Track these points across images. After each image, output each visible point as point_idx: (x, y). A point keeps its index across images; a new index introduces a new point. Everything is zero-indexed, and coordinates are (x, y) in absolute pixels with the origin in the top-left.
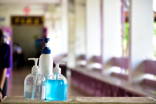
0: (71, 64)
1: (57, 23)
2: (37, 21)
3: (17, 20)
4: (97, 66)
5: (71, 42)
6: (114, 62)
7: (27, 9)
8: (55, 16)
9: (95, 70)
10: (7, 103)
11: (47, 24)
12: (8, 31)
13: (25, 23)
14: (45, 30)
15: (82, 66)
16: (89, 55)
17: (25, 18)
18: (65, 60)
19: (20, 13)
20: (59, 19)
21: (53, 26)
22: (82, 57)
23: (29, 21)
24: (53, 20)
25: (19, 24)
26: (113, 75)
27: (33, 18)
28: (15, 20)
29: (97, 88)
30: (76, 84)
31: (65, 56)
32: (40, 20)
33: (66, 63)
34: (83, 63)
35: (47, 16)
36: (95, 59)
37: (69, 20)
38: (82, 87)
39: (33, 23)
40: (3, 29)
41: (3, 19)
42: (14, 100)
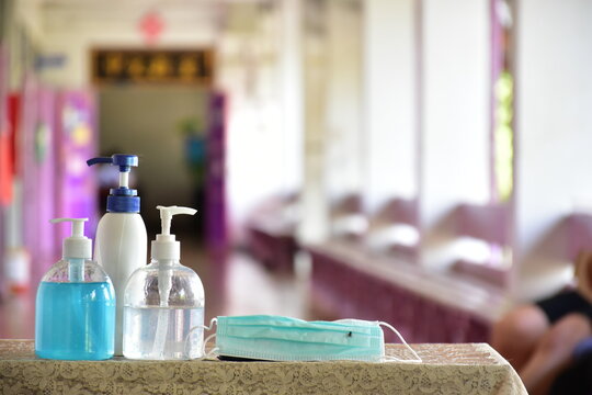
0: (313, 230)
1: (265, 75)
2: (188, 68)
3: (114, 65)
4: (405, 235)
5: (314, 147)
7: (151, 23)
8: (259, 46)
9: (398, 251)
11: (228, 79)
12: (79, 104)
13: (145, 75)
14: (218, 103)
15: (352, 238)
16: (376, 194)
17: (146, 56)
19: (125, 35)
20: (272, 59)
21: (250, 86)
22: (351, 204)
23: (160, 67)
24: (250, 64)
25: (123, 77)
26: (460, 269)
27: (176, 57)
28: (110, 67)
31: (293, 199)
32: (201, 64)
33: (294, 226)
34: (356, 224)
35: (228, 47)
36: (398, 211)
37: (308, 64)
39: (174, 74)
40: (60, 99)
41: (59, 61)
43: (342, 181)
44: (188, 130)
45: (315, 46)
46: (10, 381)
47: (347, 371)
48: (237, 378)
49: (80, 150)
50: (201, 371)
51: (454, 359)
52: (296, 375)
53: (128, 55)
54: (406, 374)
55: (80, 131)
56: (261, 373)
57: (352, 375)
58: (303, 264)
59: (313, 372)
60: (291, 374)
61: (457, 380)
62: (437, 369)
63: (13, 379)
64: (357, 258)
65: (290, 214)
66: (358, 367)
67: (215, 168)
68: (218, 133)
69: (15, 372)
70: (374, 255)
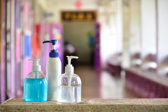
0: (126, 64)
1: (112, 18)
3: (67, 16)
4: (153, 65)
5: (126, 39)
7: (78, 4)
8: (110, 10)
9: (151, 70)
11: (101, 20)
12: (57, 27)
13: (76, 19)
14: (98, 27)
15: (138, 66)
16: (145, 53)
17: (77, 13)
19: (71, 7)
20: (114, 13)
21: (108, 22)
22: (137, 56)
23: (81, 16)
24: (107, 15)
25: (70, 19)
27: (85, 13)
28: (66, 16)
29: (151, 90)
30: (130, 85)
31: (120, 54)
32: (93, 15)
33: (120, 63)
34: (139, 62)
35: (101, 10)
36: (151, 58)
37: (124, 14)
38: (136, 88)
39: (85, 18)
40: (52, 26)
41: (51, 15)
42: (15, 102)
43: (134, 49)
45: (126, 10)
46: (22, 111)
47: (128, 107)
48: (93, 109)
50: (82, 107)
51: (163, 103)
52: (112, 108)
53: (72, 13)
54: (147, 107)
55: (58, 36)
56: (101, 107)
57: (130, 108)
58: (123, 74)
59: (118, 107)
60: (111, 108)
61: (163, 109)
62: (157, 106)
63: (23, 110)
64: (139, 72)
65: (119, 59)
66: (132, 106)
67: (97, 46)
68: (98, 36)
69: (23, 108)
70: (144, 71)
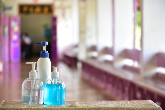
0: (82, 56)
1: (68, 11)
2: (46, 10)
3: (25, 9)
4: (109, 57)
5: (82, 32)
6: (126, 54)
8: (66, 4)
9: (107, 62)
10: (4, 108)
11: (57, 13)
12: (15, 20)
13: (34, 12)
14: (55, 19)
15: (94, 58)
16: (101, 46)
17: (34, 7)
18: (75, 50)
20: (70, 7)
21: (63, 15)
22: (93, 48)
23: (38, 10)
24: (63, 8)
25: (28, 12)
26: (125, 67)
27: (42, 7)
29: (108, 82)
30: (87, 77)
31: (76, 46)
32: (50, 8)
33: (76, 54)
34: (95, 54)
35: (57, 4)
36: (107, 51)
37: (80, 9)
38: (93, 79)
39: (42, 11)
40: (10, 19)
41: (10, 8)
42: (11, 105)
43: (91, 42)
44: (45, 26)
45: (82, 4)
49: (16, 33)
53: (29, 6)
55: (16, 28)
58: (79, 65)
62: (139, 109)
64: (95, 64)
66: (117, 109)
67: (54, 38)
68: (54, 28)
70: (100, 63)
